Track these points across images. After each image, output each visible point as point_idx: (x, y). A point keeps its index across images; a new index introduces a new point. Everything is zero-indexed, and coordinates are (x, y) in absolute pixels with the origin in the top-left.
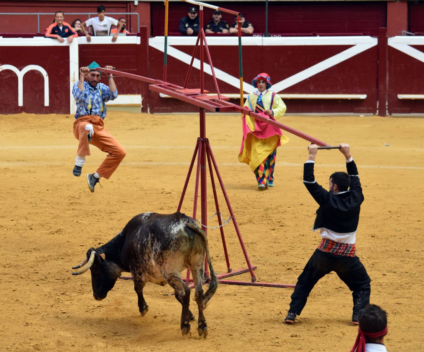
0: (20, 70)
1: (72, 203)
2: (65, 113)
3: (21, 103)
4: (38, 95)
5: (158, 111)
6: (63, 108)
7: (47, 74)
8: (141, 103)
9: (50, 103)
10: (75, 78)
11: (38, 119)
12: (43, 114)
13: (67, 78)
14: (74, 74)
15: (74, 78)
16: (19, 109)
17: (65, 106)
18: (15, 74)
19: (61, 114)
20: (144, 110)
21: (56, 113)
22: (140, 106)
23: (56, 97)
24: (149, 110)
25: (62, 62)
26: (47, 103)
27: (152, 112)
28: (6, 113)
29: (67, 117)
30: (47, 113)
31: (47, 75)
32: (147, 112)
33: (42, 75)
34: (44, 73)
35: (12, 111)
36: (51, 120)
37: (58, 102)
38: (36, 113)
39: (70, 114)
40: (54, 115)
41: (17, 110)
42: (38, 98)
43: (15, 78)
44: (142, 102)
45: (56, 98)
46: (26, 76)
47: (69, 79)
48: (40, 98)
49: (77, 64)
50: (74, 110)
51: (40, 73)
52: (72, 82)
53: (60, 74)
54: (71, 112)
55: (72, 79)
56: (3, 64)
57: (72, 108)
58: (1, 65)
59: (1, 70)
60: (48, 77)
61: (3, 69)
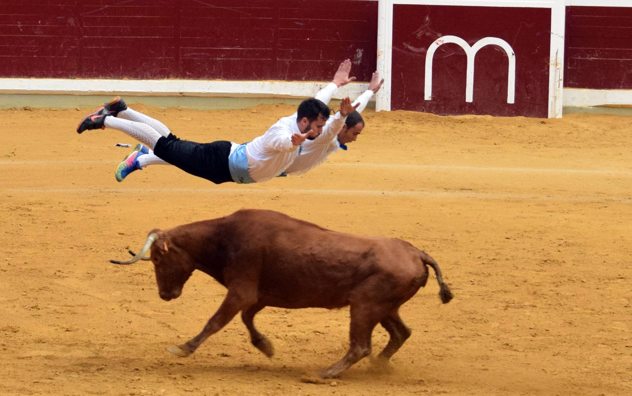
0: (471, 45)
1: (546, 261)
2: (540, 117)
3: (469, 98)
4: (497, 86)
6: (536, 107)
7: (514, 53)
9: (516, 99)
10: (558, 60)
11: (497, 123)
12: (505, 116)
13: (546, 59)
14: (557, 53)
15: (556, 59)
16: (467, 107)
17: (540, 105)
18: (463, 50)
19: (533, 117)
21: (525, 116)
23: (527, 90)
25: (538, 34)
26: (511, 99)
28: (445, 113)
29: (543, 122)
30: (510, 115)
31: (513, 54)
33: (506, 54)
34: (509, 50)
35: (454, 109)
36: (517, 126)
37: (529, 98)
38: (493, 114)
39: (547, 117)
40: (520, 119)
41: (463, 109)
42: (498, 90)
43: (463, 57)
45: (527, 92)
46: (480, 55)
47: (549, 62)
48: (500, 91)
49: (562, 37)
50: (555, 111)
51: (502, 51)
52: (553, 66)
53: (534, 53)
54: (550, 115)
55: (552, 60)
56: (444, 35)
57: (551, 108)
58: (441, 37)
59: (441, 44)
60: (514, 57)
61: (445, 42)
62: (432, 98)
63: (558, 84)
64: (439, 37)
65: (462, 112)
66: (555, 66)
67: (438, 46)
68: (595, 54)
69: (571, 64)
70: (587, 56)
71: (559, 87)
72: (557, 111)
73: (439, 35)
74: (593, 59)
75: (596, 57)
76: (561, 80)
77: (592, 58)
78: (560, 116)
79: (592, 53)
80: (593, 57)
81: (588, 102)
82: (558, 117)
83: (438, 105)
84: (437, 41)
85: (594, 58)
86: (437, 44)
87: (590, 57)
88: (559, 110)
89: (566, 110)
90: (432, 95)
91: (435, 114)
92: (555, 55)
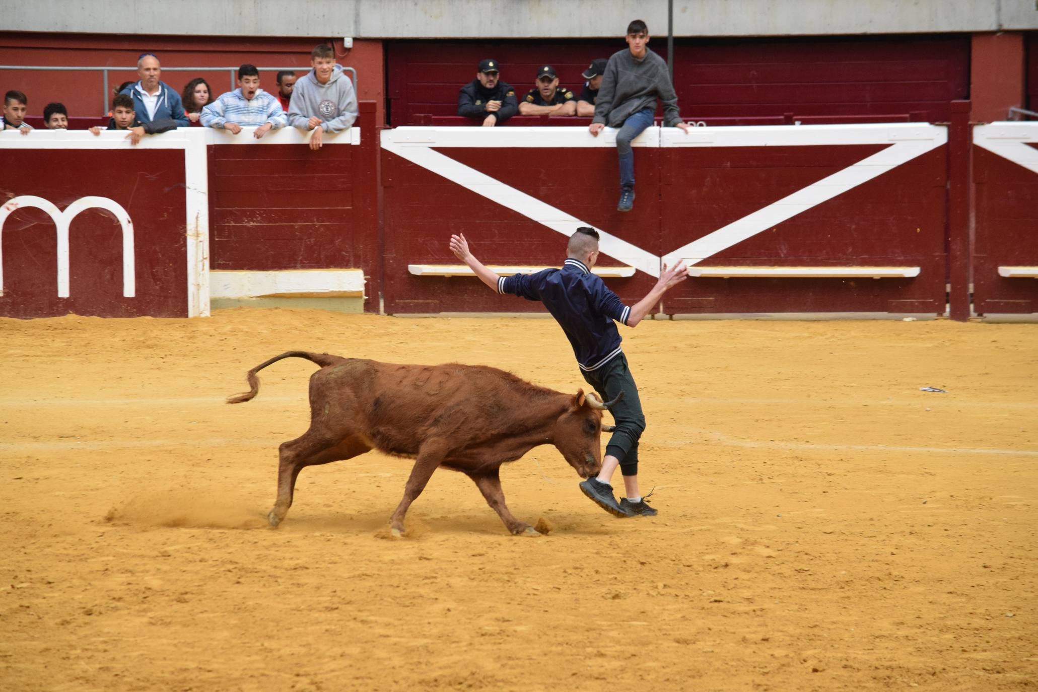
0: (62, 209)
2: (176, 315)
3: (64, 290)
4: (106, 271)
5: (406, 309)
6: (170, 302)
7: (130, 220)
8: (363, 289)
9: (137, 290)
10: (199, 229)
11: (108, 329)
12: (121, 317)
13: (181, 227)
14: (197, 218)
15: (197, 227)
16: (61, 305)
17: (176, 297)
18: (50, 218)
19: (165, 317)
20: (370, 306)
21: (153, 316)
22: (361, 297)
23: (154, 276)
24: (382, 304)
25: (167, 189)
26: (129, 290)
27: (389, 311)
28: (26, 315)
29: (181, 324)
30: (129, 315)
31: (129, 222)
32: (377, 311)
33: (118, 221)
34: (122, 215)
35: (41, 309)
36: (141, 331)
37: (157, 287)
38: (102, 314)
39: (187, 316)
40: (147, 320)
41: (55, 308)
42: (108, 277)
43: (50, 228)
44: (366, 285)
45: (154, 279)
46: (77, 224)
47: (185, 231)
48: (112, 279)
49: (203, 193)
50: (199, 307)
51: (112, 217)
52: (192, 237)
53: (161, 219)
54: (192, 313)
55: (191, 229)
56: (18, 193)
57: (193, 302)
58: (14, 197)
59: (13, 209)
60: (131, 226)
61: (20, 206)
62: (4, 293)
63: (200, 265)
64: (10, 198)
65: (54, 313)
66: (195, 238)
67: (9, 213)
68: (256, 217)
69: (219, 235)
70: (244, 221)
71: (203, 269)
72: (202, 306)
73: (10, 194)
74: (253, 225)
75: (258, 222)
76: (206, 258)
77: (252, 223)
78: (207, 313)
79: (251, 216)
80: (254, 222)
81: (249, 290)
82: (203, 316)
83: (13, 304)
84: (7, 204)
85: (255, 224)
86: (8, 209)
87: (248, 222)
88: (206, 305)
89: (216, 304)
90: (4, 289)
91: (11, 317)
92: (195, 220)
